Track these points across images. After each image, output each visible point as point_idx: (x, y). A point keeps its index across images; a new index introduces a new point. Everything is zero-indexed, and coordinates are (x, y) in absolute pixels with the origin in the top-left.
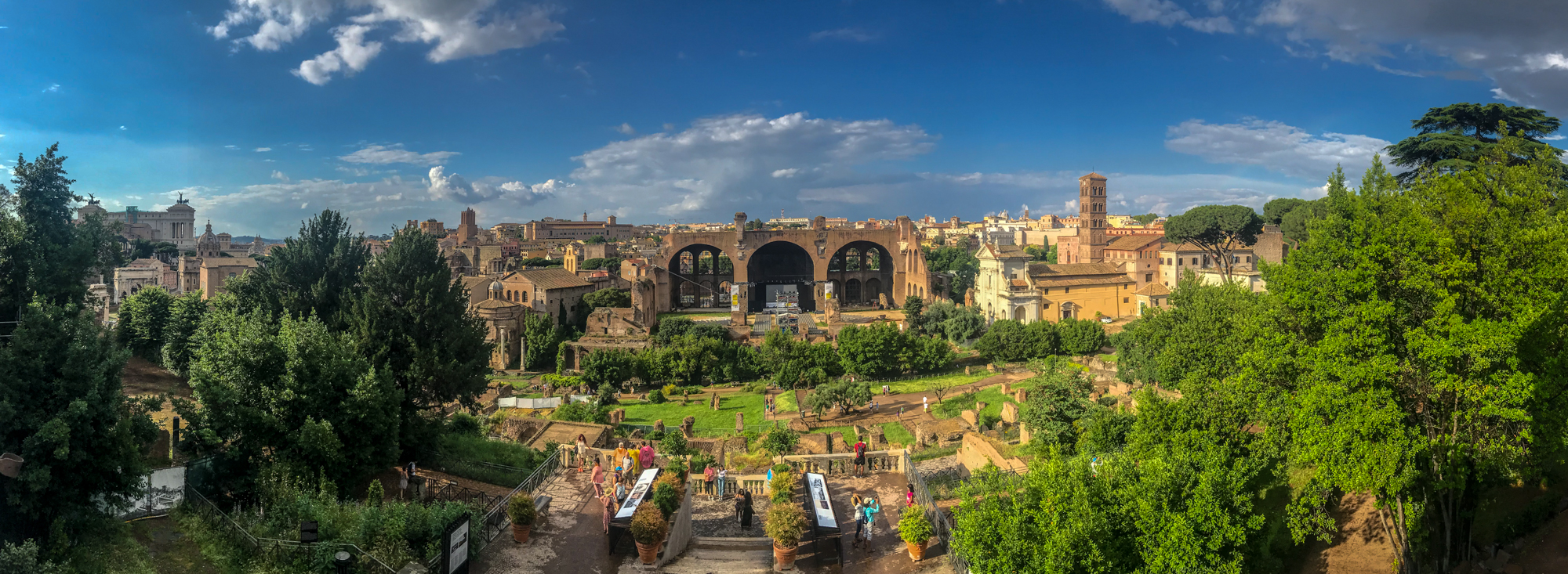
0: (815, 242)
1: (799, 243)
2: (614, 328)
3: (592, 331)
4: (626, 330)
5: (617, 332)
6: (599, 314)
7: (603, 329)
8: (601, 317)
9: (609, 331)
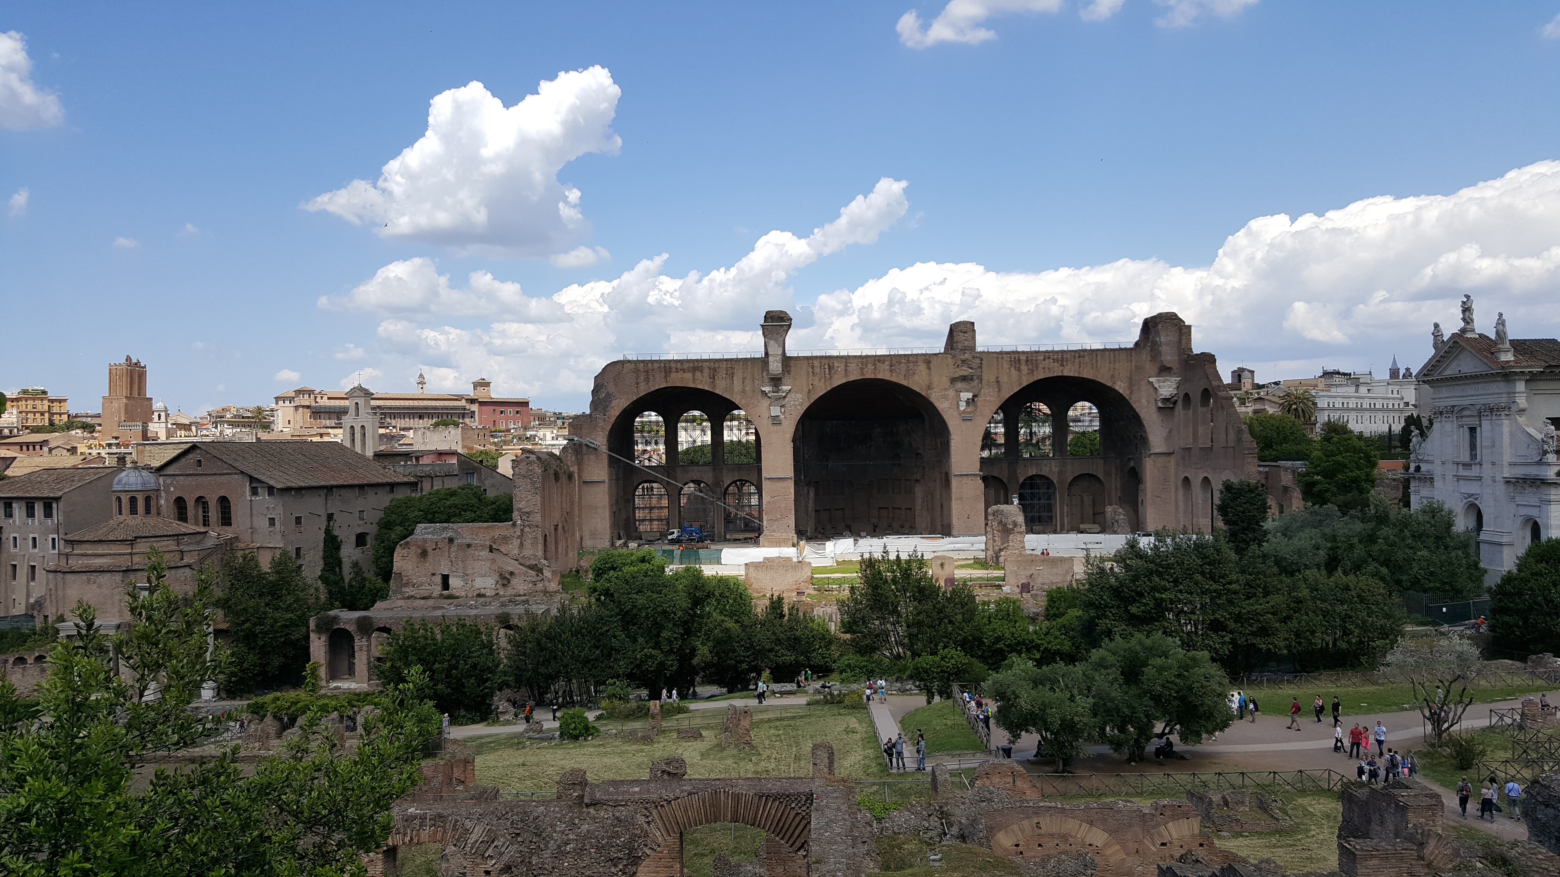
0: (953, 380)
1: (917, 382)
2: (467, 575)
3: (407, 585)
4: (497, 577)
5: (474, 583)
6: (425, 540)
7: (438, 579)
8: (430, 547)
9: (452, 581)
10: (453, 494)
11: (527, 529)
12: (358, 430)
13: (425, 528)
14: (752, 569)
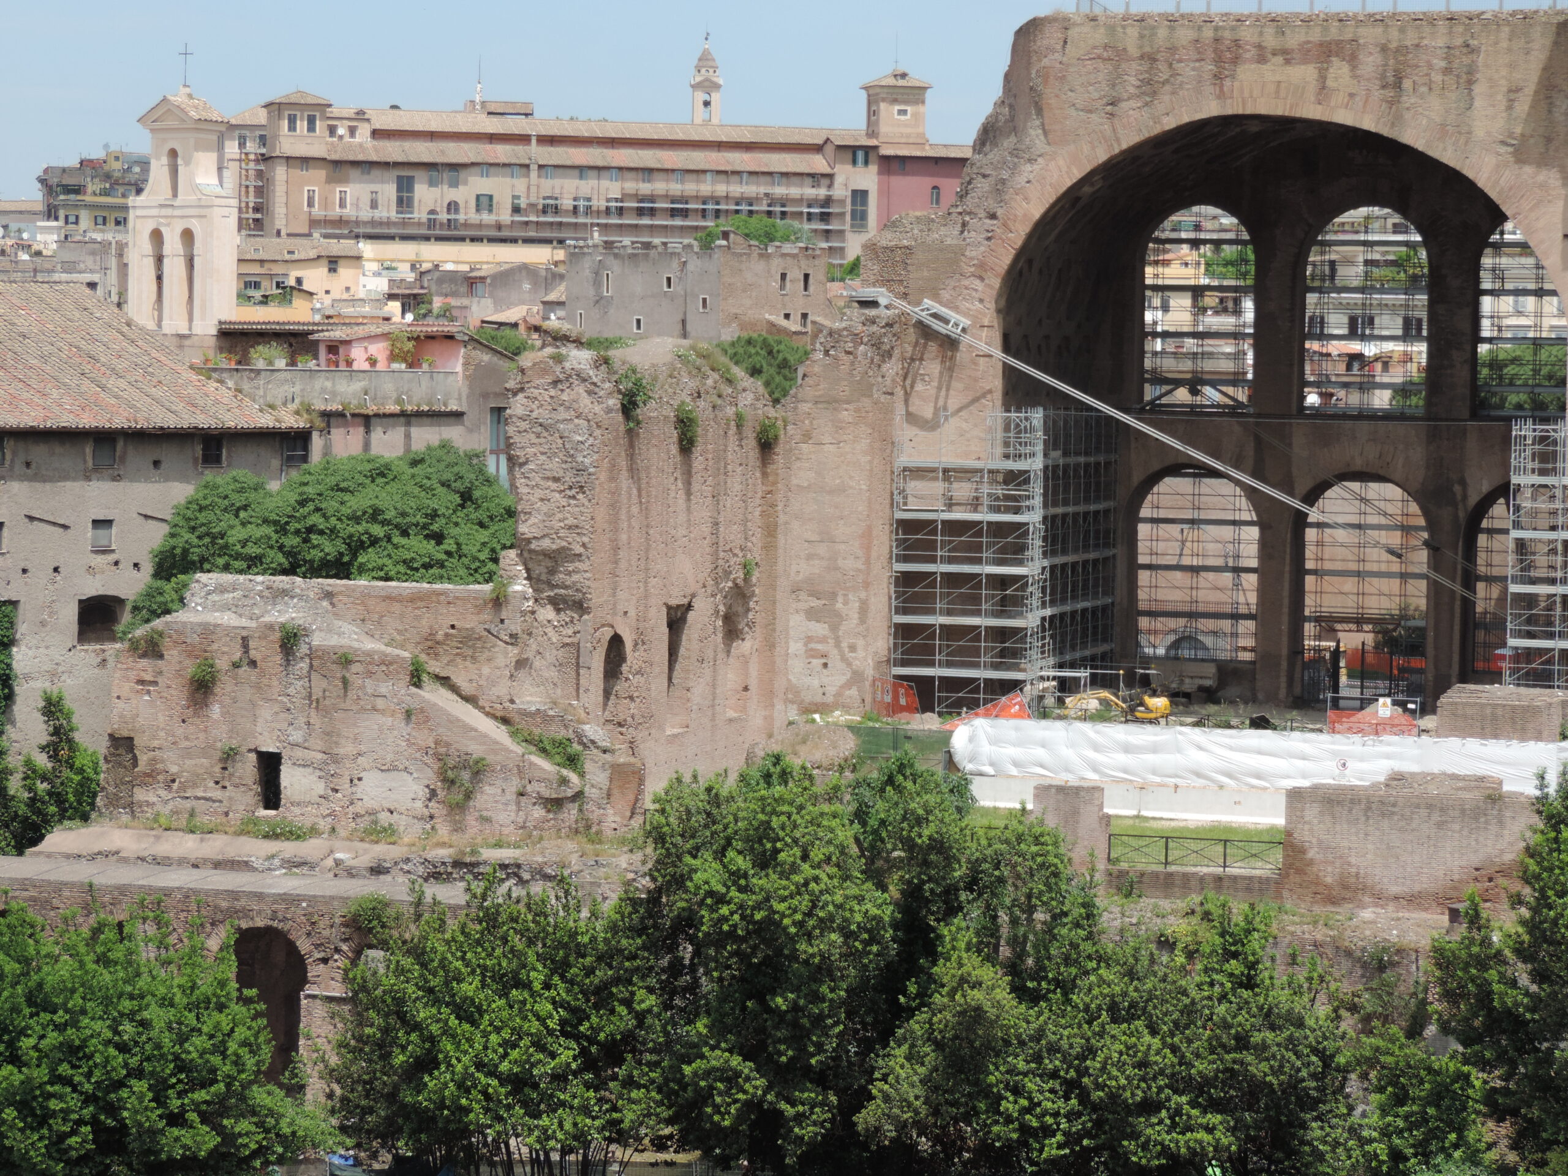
2: (336, 759)
3: (150, 777)
4: (430, 776)
5: (361, 789)
6: (208, 631)
7: (248, 768)
8: (224, 655)
9: (290, 778)
10: (381, 473)
11: (547, 613)
12: (173, 245)
13: (221, 589)
14: (1311, 812)
